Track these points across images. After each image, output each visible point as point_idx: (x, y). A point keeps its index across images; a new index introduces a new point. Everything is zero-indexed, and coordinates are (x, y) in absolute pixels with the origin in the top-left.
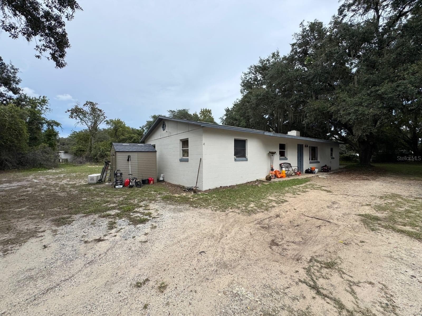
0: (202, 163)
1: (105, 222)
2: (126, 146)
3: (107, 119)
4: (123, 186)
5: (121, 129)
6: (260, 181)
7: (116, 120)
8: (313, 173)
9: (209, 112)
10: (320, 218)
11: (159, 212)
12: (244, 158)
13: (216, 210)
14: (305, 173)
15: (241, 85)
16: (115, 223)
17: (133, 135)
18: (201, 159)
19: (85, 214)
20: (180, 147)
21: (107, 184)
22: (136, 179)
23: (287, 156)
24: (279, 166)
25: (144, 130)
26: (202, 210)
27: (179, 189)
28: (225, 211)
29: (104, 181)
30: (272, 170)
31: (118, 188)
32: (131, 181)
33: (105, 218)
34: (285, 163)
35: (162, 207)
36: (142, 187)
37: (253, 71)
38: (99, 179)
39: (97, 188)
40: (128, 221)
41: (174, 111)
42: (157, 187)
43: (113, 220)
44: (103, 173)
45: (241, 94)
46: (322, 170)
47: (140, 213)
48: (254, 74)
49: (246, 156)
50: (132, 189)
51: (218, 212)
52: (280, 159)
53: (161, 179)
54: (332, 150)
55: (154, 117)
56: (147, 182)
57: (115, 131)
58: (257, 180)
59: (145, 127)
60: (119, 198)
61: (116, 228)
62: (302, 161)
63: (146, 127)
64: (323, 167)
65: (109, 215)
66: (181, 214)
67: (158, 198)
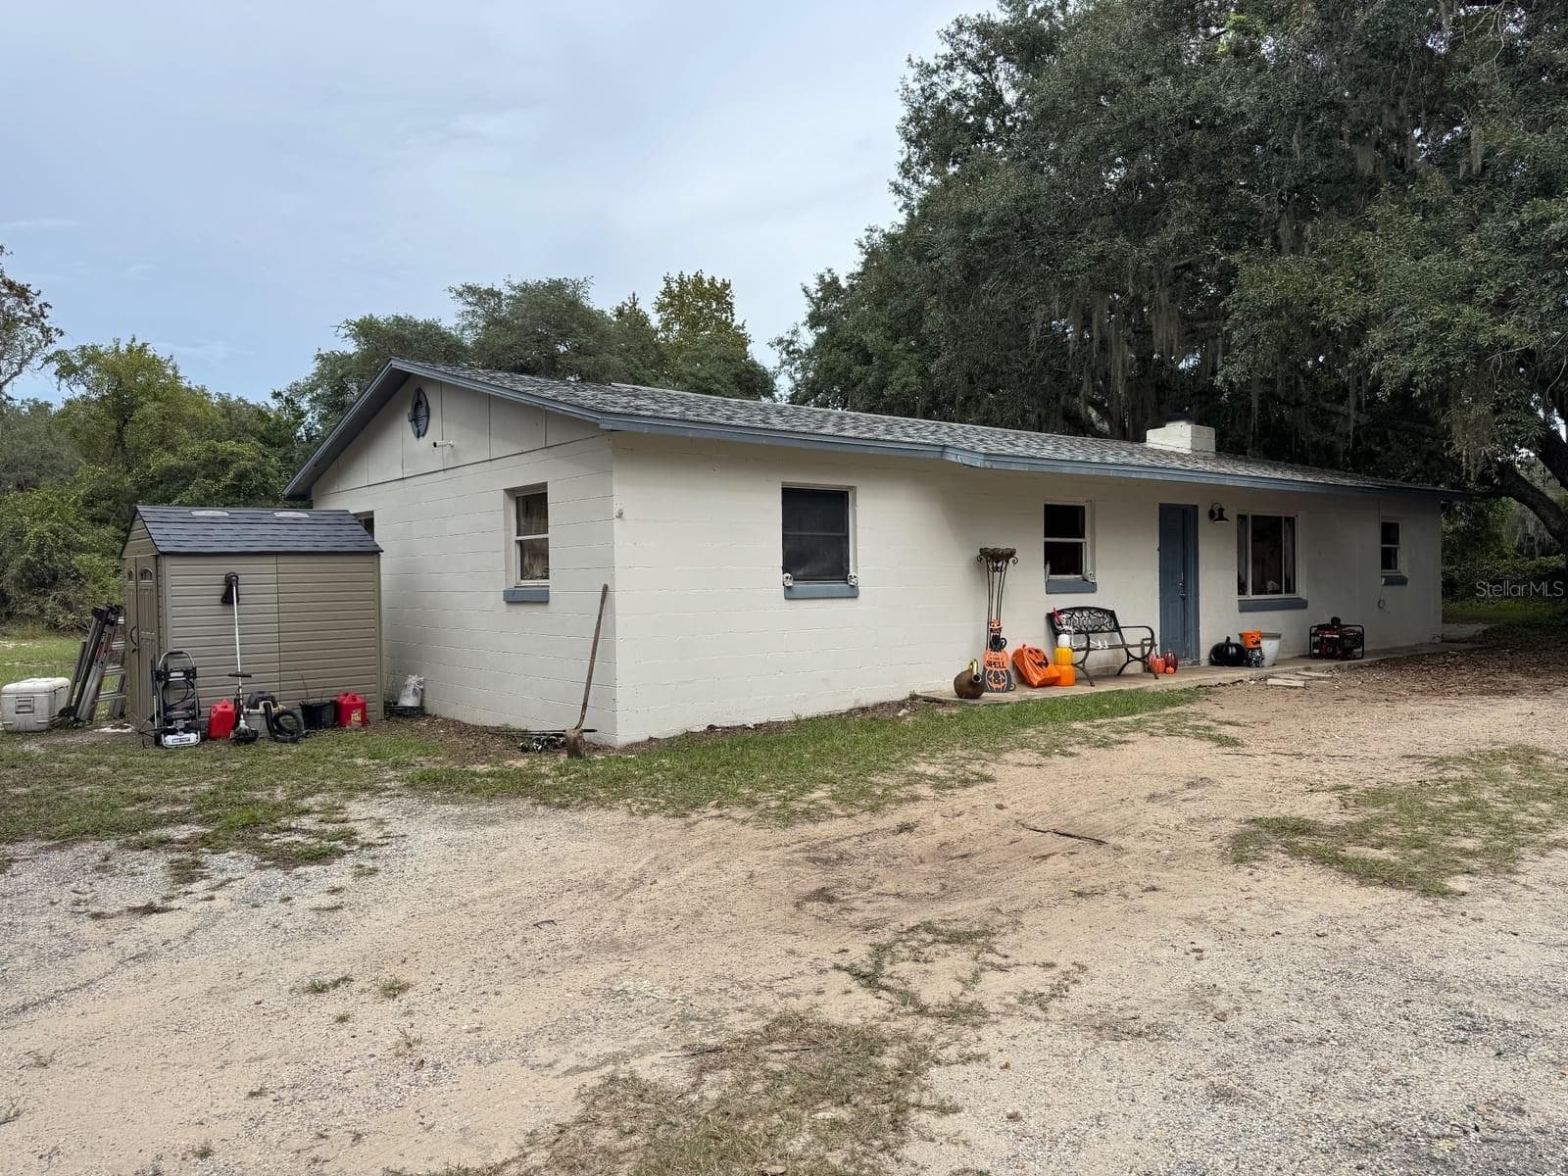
0: (613, 611)
1: (156, 865)
2: (214, 521)
3: (60, 344)
4: (203, 739)
5: (151, 408)
6: (926, 699)
7: (123, 348)
8: (1250, 666)
9: (718, 295)
10: (1073, 833)
11: (387, 829)
12: (837, 586)
13: (646, 814)
14: (1213, 663)
15: (904, 132)
16: (198, 864)
17: (231, 446)
18: (605, 589)
19: (53, 838)
20: (507, 529)
21: (108, 730)
22: (273, 699)
23: (1093, 568)
24: (1042, 623)
25: (302, 415)
26: (587, 817)
27: (499, 744)
28: (684, 815)
29: (91, 717)
30: (996, 643)
31: (177, 747)
32: (245, 710)
33: (148, 851)
34: (1081, 609)
35: (404, 813)
36: (304, 740)
37: (971, 54)
38: (64, 706)
39: (65, 749)
40: (256, 858)
41: (492, 293)
42: (383, 738)
43: (187, 856)
44: (81, 678)
45: (897, 198)
46: (1315, 645)
47: (304, 832)
48: (978, 71)
49: (852, 573)
50: (252, 749)
51: (653, 818)
52: (1051, 589)
53: (409, 701)
54: (1389, 533)
55: (366, 329)
56: (328, 715)
57: (114, 423)
58: (914, 697)
59: (309, 396)
60: (194, 784)
61: (206, 878)
62: (1191, 601)
63: (311, 390)
64: (1320, 627)
65: (163, 843)
66: (491, 831)
67: (390, 780)
